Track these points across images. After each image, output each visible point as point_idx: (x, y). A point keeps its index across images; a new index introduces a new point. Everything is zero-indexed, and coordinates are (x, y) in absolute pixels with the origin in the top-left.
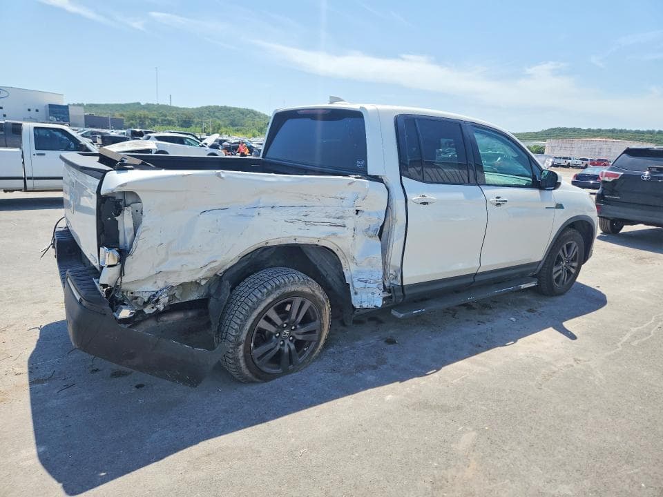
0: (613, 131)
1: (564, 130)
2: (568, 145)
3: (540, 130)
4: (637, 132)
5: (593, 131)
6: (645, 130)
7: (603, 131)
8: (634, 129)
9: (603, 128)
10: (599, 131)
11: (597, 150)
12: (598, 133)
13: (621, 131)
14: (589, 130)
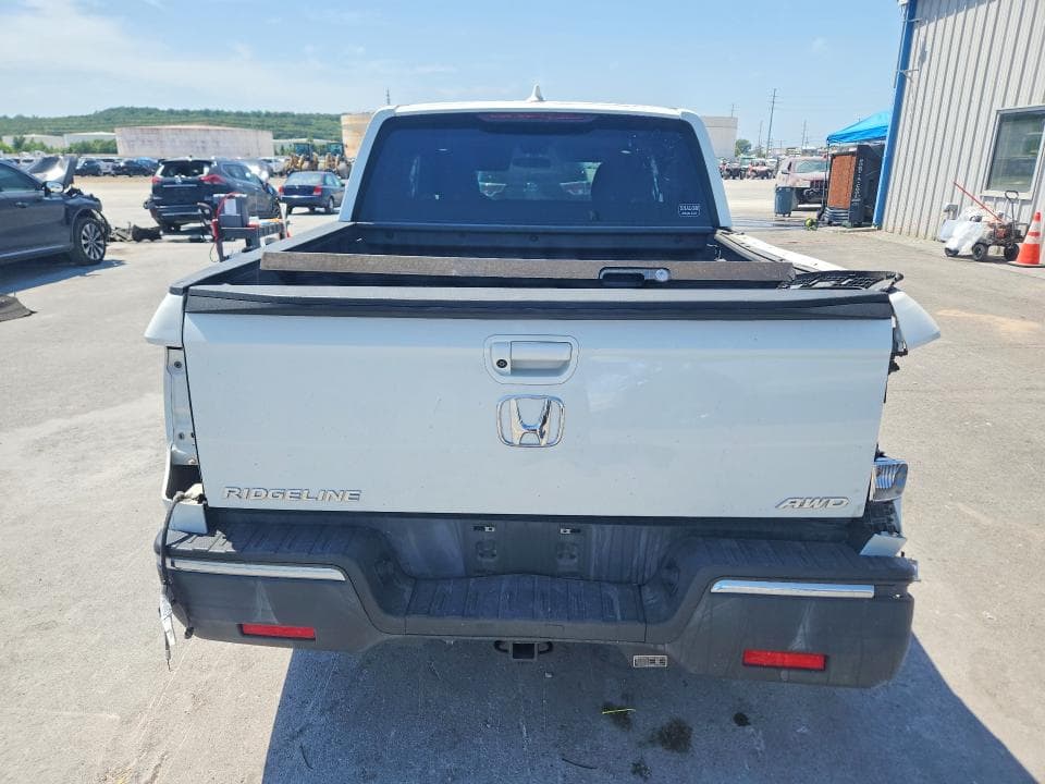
0: (206, 113)
1: (132, 111)
2: (153, 137)
3: (92, 112)
4: (239, 114)
5: (177, 113)
6: (249, 111)
7: (193, 113)
8: (234, 111)
9: (192, 109)
10: (187, 113)
11: (199, 144)
12: (186, 116)
13: (218, 113)
14: (171, 112)
